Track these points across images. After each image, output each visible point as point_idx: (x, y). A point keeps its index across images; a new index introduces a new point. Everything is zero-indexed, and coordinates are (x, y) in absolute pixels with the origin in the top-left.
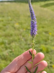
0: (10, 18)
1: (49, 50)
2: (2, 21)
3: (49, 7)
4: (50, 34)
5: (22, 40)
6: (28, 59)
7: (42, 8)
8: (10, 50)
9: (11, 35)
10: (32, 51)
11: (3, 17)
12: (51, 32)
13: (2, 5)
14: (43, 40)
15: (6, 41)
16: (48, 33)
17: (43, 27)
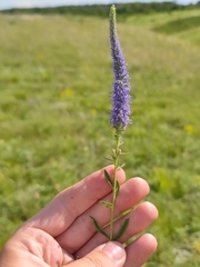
0: (42, 71)
1: (185, 188)
2: (15, 81)
3: (185, 33)
4: (189, 128)
5: (86, 149)
6: (99, 197)
7: (160, 37)
8: (43, 188)
9: (48, 132)
10: (113, 172)
11: (18, 66)
12: (191, 123)
13: (12, 23)
14: (162, 151)
15: (29, 154)
16: (182, 128)
17: (163, 106)
